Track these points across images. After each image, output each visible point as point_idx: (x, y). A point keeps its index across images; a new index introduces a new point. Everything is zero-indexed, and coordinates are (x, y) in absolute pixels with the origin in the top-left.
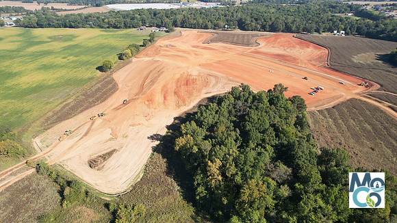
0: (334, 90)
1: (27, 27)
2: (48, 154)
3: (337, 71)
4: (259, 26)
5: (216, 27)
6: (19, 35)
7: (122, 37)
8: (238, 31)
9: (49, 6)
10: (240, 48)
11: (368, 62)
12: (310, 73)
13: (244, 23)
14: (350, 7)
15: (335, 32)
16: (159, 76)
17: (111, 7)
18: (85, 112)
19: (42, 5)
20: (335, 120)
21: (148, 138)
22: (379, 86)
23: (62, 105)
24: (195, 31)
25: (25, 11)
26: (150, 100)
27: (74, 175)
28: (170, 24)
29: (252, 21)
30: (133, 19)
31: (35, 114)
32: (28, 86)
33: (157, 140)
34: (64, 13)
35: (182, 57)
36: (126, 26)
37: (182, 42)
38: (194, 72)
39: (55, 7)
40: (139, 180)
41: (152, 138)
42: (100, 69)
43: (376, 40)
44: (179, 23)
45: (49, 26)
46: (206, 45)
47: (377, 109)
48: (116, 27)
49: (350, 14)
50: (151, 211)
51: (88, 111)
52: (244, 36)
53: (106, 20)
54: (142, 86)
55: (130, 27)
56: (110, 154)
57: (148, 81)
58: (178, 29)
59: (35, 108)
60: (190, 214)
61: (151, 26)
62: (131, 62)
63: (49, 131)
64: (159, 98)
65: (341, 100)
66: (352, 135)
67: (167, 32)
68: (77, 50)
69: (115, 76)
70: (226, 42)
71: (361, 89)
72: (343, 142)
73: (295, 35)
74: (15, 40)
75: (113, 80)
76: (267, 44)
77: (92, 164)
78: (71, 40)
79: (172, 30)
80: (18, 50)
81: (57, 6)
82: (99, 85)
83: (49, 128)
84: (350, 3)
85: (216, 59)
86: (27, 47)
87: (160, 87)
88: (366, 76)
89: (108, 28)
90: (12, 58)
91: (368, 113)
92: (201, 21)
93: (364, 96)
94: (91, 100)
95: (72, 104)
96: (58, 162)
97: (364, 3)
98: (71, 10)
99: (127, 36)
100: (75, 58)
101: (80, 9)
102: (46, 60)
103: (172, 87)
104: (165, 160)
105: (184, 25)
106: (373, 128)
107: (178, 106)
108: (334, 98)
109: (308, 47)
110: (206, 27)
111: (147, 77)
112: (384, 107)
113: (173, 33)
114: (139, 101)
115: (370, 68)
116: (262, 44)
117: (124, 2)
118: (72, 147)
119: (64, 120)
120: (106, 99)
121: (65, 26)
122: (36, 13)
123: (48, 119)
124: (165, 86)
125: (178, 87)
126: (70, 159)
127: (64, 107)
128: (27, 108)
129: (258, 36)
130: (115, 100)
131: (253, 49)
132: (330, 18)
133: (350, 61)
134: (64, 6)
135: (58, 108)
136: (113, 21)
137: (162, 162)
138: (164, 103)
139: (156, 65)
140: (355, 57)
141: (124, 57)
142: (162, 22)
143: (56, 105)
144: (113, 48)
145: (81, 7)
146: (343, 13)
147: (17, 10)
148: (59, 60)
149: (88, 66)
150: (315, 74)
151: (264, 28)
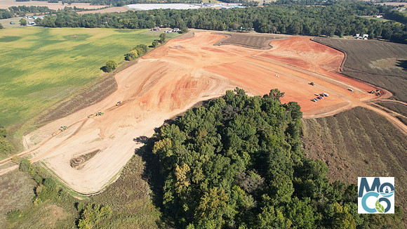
0: (340, 97)
1: (46, 26)
2: (34, 152)
3: (349, 77)
4: (275, 28)
5: (231, 28)
6: (36, 34)
7: (134, 37)
8: (253, 33)
9: (72, 6)
10: (250, 51)
11: (387, 68)
12: (319, 79)
13: (260, 24)
14: (380, 8)
15: (358, 35)
16: (160, 78)
17: (131, 7)
19: (66, 5)
20: (333, 130)
21: (134, 140)
22: (391, 95)
23: (59, 104)
24: (208, 32)
25: (49, 10)
26: (146, 102)
27: (54, 173)
28: (185, 25)
29: (269, 23)
30: (147, 19)
31: (32, 111)
32: (31, 84)
33: (142, 142)
34: (83, 13)
35: (188, 58)
36: (141, 27)
37: (193, 43)
38: (197, 74)
39: (77, 7)
40: (114, 181)
41: (138, 140)
42: (104, 69)
43: (401, 45)
44: (193, 24)
45: (67, 25)
46: (217, 47)
47: (383, 119)
48: (130, 27)
49: (379, 17)
50: (118, 213)
52: (258, 38)
53: (121, 20)
54: (141, 88)
55: (144, 28)
56: (93, 154)
57: (149, 82)
58: (192, 30)
59: (34, 106)
61: (165, 27)
62: (137, 62)
63: (41, 129)
64: (155, 100)
65: (345, 108)
66: (347, 146)
67: (180, 32)
68: (87, 50)
69: (117, 77)
70: (238, 44)
71: (371, 97)
72: (336, 153)
73: (313, 38)
74: (32, 39)
75: (114, 80)
76: (281, 47)
77: (74, 163)
78: (83, 39)
79: (185, 31)
80: (32, 49)
81: (79, 6)
82: (99, 85)
83: (41, 126)
84: (382, 4)
85: (222, 62)
86: (41, 46)
87: (159, 89)
88: (380, 83)
89: (123, 28)
90: (24, 56)
91: (372, 123)
92: (215, 22)
93: (372, 105)
94: (87, 100)
95: (69, 103)
96: (41, 160)
97: (397, 4)
98: (92, 10)
99: (140, 36)
100: (84, 58)
101: (101, 9)
102: (54, 59)
103: (171, 89)
104: (144, 163)
105: (198, 26)
106: (372, 140)
107: (172, 109)
108: (337, 106)
109: (323, 51)
110: (220, 29)
111: (148, 78)
112: (391, 117)
113: (186, 34)
114: (134, 102)
115: (386, 74)
116: (275, 46)
117: (145, 2)
118: (58, 146)
119: (58, 118)
120: (102, 99)
121: (82, 26)
122: (58, 13)
123: (43, 117)
124: (164, 88)
125: (177, 89)
126: (54, 157)
127: (60, 106)
128: (26, 106)
129: (272, 38)
130: (110, 101)
131: (264, 51)
132: (354, 20)
133: (367, 66)
134: (87, 6)
135: (55, 107)
136: (128, 20)
137: (141, 165)
138: (159, 104)
139: (161, 66)
140: (373, 62)
141: (130, 58)
142: (176, 23)
143: (53, 103)
144: (122, 48)
145: (102, 7)
146: (372, 15)
147: (41, 10)
148: (67, 59)
149: (93, 66)
150: (323, 80)
151: (280, 30)
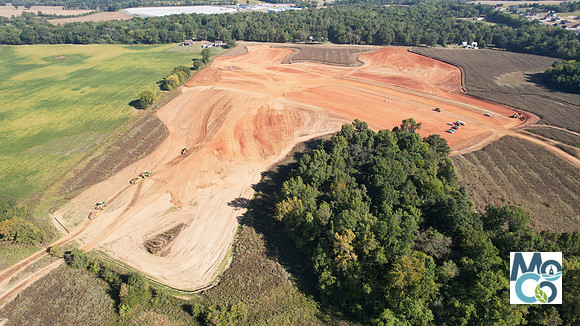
0: (479, 125)
1: (5, 43)
2: (79, 236)
3: (478, 98)
4: (358, 37)
5: (295, 39)
7: (159, 56)
8: (329, 45)
9: (34, 10)
10: (338, 69)
11: (517, 85)
12: (442, 102)
13: (336, 32)
14: (479, 8)
15: (465, 44)
16: (226, 113)
17: (132, 11)
18: (125, 171)
19: (22, 9)
20: (488, 167)
21: (229, 204)
22: (539, 119)
23: (87, 161)
24: (266, 46)
26: (221, 149)
27: (126, 266)
28: (229, 37)
29: (347, 30)
30: (172, 29)
31: (46, 176)
32: (25, 133)
33: (243, 206)
34: (62, 22)
35: (254, 83)
36: (163, 40)
37: (251, 62)
38: (278, 105)
39: (44, 12)
40: (227, 267)
41: (236, 203)
42: (136, 104)
43: (521, 55)
44: (241, 34)
45: (42, 41)
46: (286, 66)
47: (541, 149)
48: (146, 41)
49: (480, 19)
50: (256, 311)
51: (129, 168)
52: (338, 51)
53: (132, 32)
54: (204, 129)
55: (168, 42)
56: (176, 230)
58: (241, 43)
59: (45, 167)
60: (313, 312)
61: (200, 40)
62: (180, 93)
63: (74, 201)
64: (232, 145)
65: (491, 139)
67: (225, 47)
68: (94, 77)
69: (161, 114)
70: (316, 61)
71: (514, 123)
73: (410, 48)
75: (158, 121)
76: (376, 62)
77: (151, 247)
78: (79, 62)
79: (233, 45)
81: (47, 10)
82: (138, 129)
83: (73, 197)
84: (477, 3)
85: (305, 86)
86: (11, 74)
87: (231, 130)
88: (519, 104)
89: (135, 43)
91: (532, 155)
92: (274, 31)
93: (522, 133)
94: (131, 152)
95: (102, 159)
96: (97, 247)
97: (495, 3)
98: (70, 17)
99: (166, 55)
100: (94, 90)
101: (84, 15)
102: (47, 94)
103: (249, 128)
104: (261, 236)
105: (248, 36)
106: (542, 176)
107: (264, 156)
108: (481, 137)
109: (432, 66)
110: (282, 40)
111: (209, 115)
112: (549, 146)
113: (234, 50)
114: (204, 150)
115: (522, 93)
116: (368, 62)
117: (151, 5)
118: (114, 224)
119: (95, 183)
120: (153, 149)
121: (68, 42)
122: (15, 22)
123: (68, 183)
124: (238, 127)
125: (258, 128)
126: (115, 241)
127: (90, 164)
128: (31, 168)
129: (358, 51)
130: (168, 150)
131: (355, 69)
132: (456, 23)
133: (493, 84)
134: (58, 11)
135: (81, 166)
136: (141, 32)
137: (257, 239)
138: (242, 151)
139: (219, 96)
140: (498, 78)
141: (169, 86)
142: (216, 34)
143: (76, 160)
144: (149, 74)
145: (85, 12)
146: (470, 16)
148: (68, 93)
149: (116, 101)
150: (448, 104)
151: (365, 40)
